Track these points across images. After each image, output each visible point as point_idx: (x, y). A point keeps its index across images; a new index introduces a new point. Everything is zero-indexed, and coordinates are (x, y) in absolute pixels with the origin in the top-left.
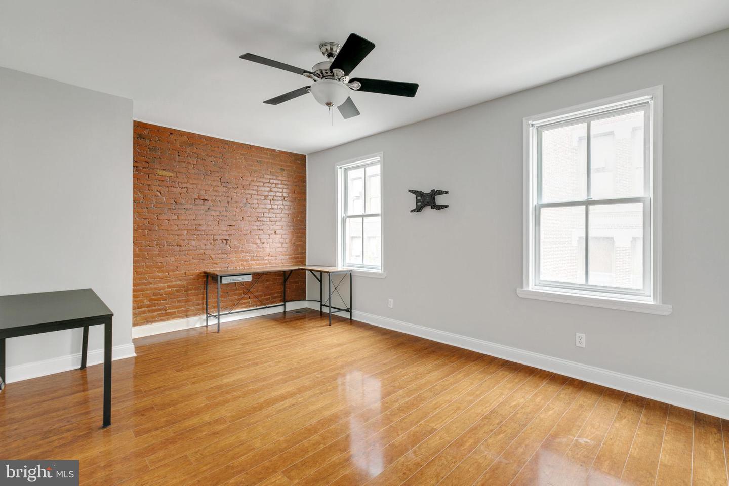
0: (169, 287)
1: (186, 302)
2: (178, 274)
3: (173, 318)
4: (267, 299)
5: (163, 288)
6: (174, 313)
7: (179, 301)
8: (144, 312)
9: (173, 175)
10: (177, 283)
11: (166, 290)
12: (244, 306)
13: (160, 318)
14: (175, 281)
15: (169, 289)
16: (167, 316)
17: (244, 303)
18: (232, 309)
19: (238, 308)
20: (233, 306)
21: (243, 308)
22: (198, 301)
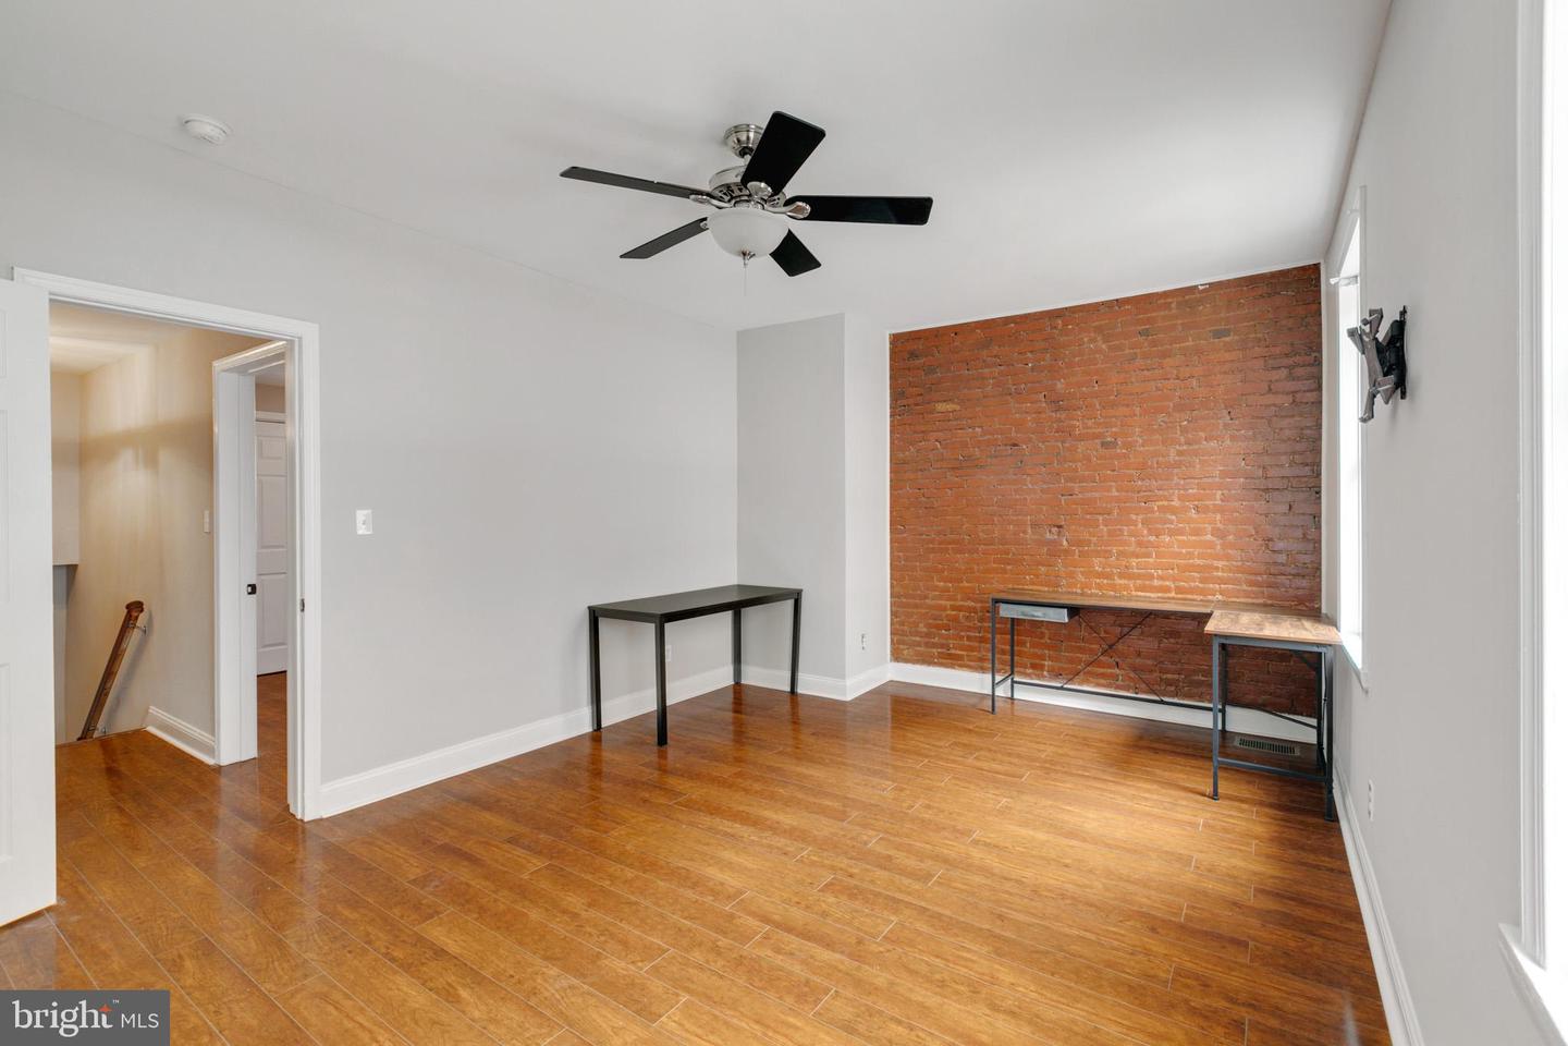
0: (953, 608)
1: (980, 642)
2: (968, 587)
3: (961, 666)
4: (1169, 683)
5: (945, 609)
6: (959, 658)
7: (969, 638)
8: (919, 644)
9: (958, 407)
10: (966, 604)
11: (949, 612)
12: (1102, 681)
13: (941, 660)
14: (962, 600)
15: (954, 613)
16: (950, 660)
17: (1103, 676)
18: (1070, 681)
19: (1087, 682)
20: (1073, 675)
21: (1098, 685)
22: (1003, 647)
